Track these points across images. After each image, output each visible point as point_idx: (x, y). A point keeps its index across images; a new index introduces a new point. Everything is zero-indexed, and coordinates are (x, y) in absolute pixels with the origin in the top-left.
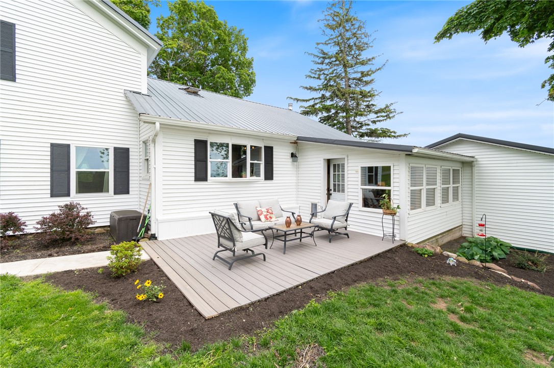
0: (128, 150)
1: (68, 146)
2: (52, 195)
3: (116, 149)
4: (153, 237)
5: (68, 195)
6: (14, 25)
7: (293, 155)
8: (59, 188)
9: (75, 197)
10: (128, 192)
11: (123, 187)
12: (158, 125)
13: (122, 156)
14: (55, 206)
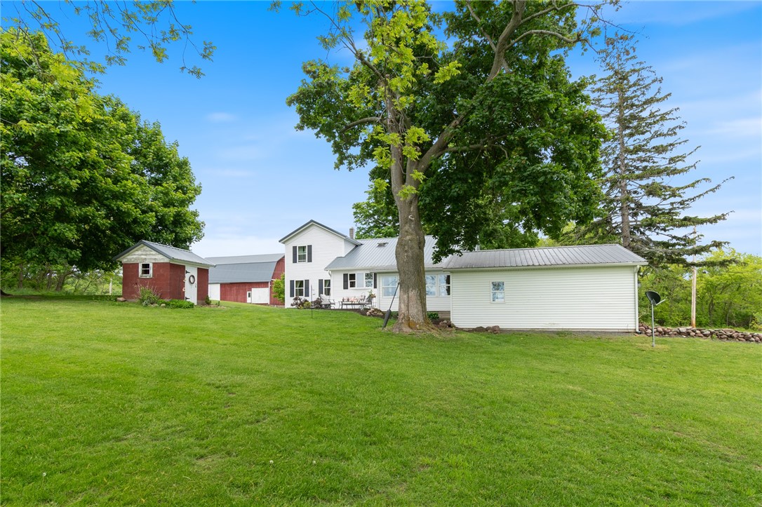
1: (322, 280)
2: (318, 295)
6: (311, 245)
9: (322, 296)
14: (318, 298)
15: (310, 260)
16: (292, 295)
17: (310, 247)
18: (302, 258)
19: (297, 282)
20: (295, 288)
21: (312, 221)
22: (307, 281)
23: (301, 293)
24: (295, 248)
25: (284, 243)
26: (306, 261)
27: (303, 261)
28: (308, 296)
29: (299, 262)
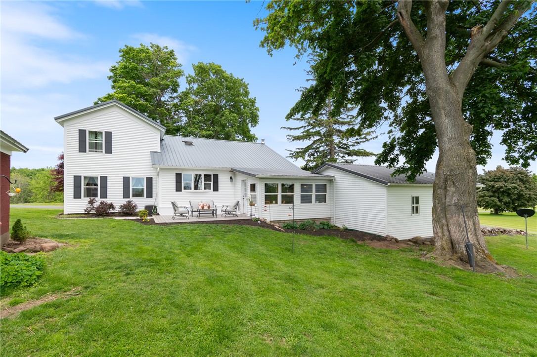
0: (152, 178)
1: (129, 177)
2: (124, 198)
3: (147, 178)
4: (158, 214)
5: (129, 198)
6: (111, 132)
7: (231, 178)
8: (126, 195)
9: (131, 198)
10: (152, 197)
11: (150, 195)
12: (159, 168)
13: (150, 181)
14: (124, 201)
15: (109, 150)
16: (77, 195)
17: (109, 134)
18: (96, 147)
19: (85, 177)
20: (83, 186)
21: (116, 101)
22: (104, 179)
24: (82, 132)
25: (62, 124)
26: (102, 152)
27: (96, 151)
28: (106, 198)
29: (89, 151)
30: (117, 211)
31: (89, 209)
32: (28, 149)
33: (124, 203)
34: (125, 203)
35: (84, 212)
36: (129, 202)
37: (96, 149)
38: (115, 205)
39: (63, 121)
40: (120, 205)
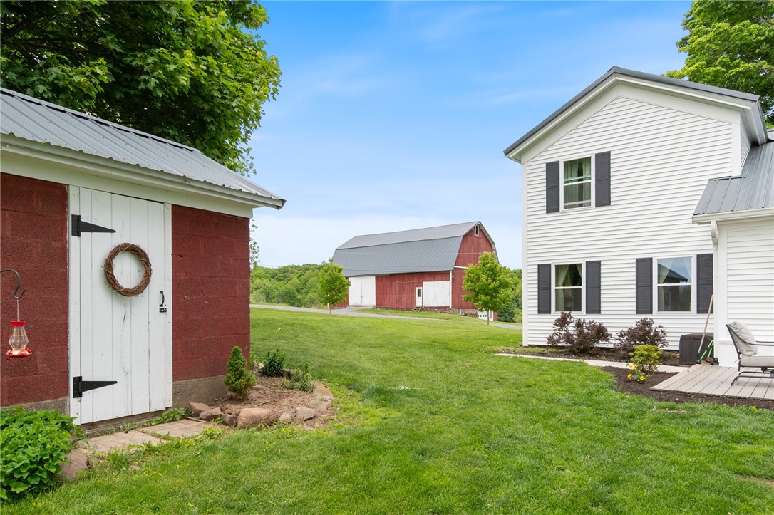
0: (711, 254)
1: (652, 259)
2: (634, 312)
3: (699, 257)
4: (715, 362)
5: (649, 312)
6: (609, 153)
8: (643, 305)
9: (654, 314)
10: (712, 311)
11: (707, 305)
14: (635, 321)
15: (604, 199)
16: (544, 308)
17: (604, 160)
18: (578, 195)
19: (557, 267)
20: (553, 288)
21: (616, 71)
22: (595, 267)
23: (571, 302)
24: (552, 168)
25: (518, 159)
26: (590, 204)
27: (581, 205)
28: (599, 312)
29: (565, 207)
30: (611, 346)
31: (555, 337)
32: (283, 201)
33: (629, 325)
34: (634, 326)
35: (545, 344)
36: (645, 323)
37: (581, 199)
38: (610, 330)
39: (521, 154)
40: (620, 330)
